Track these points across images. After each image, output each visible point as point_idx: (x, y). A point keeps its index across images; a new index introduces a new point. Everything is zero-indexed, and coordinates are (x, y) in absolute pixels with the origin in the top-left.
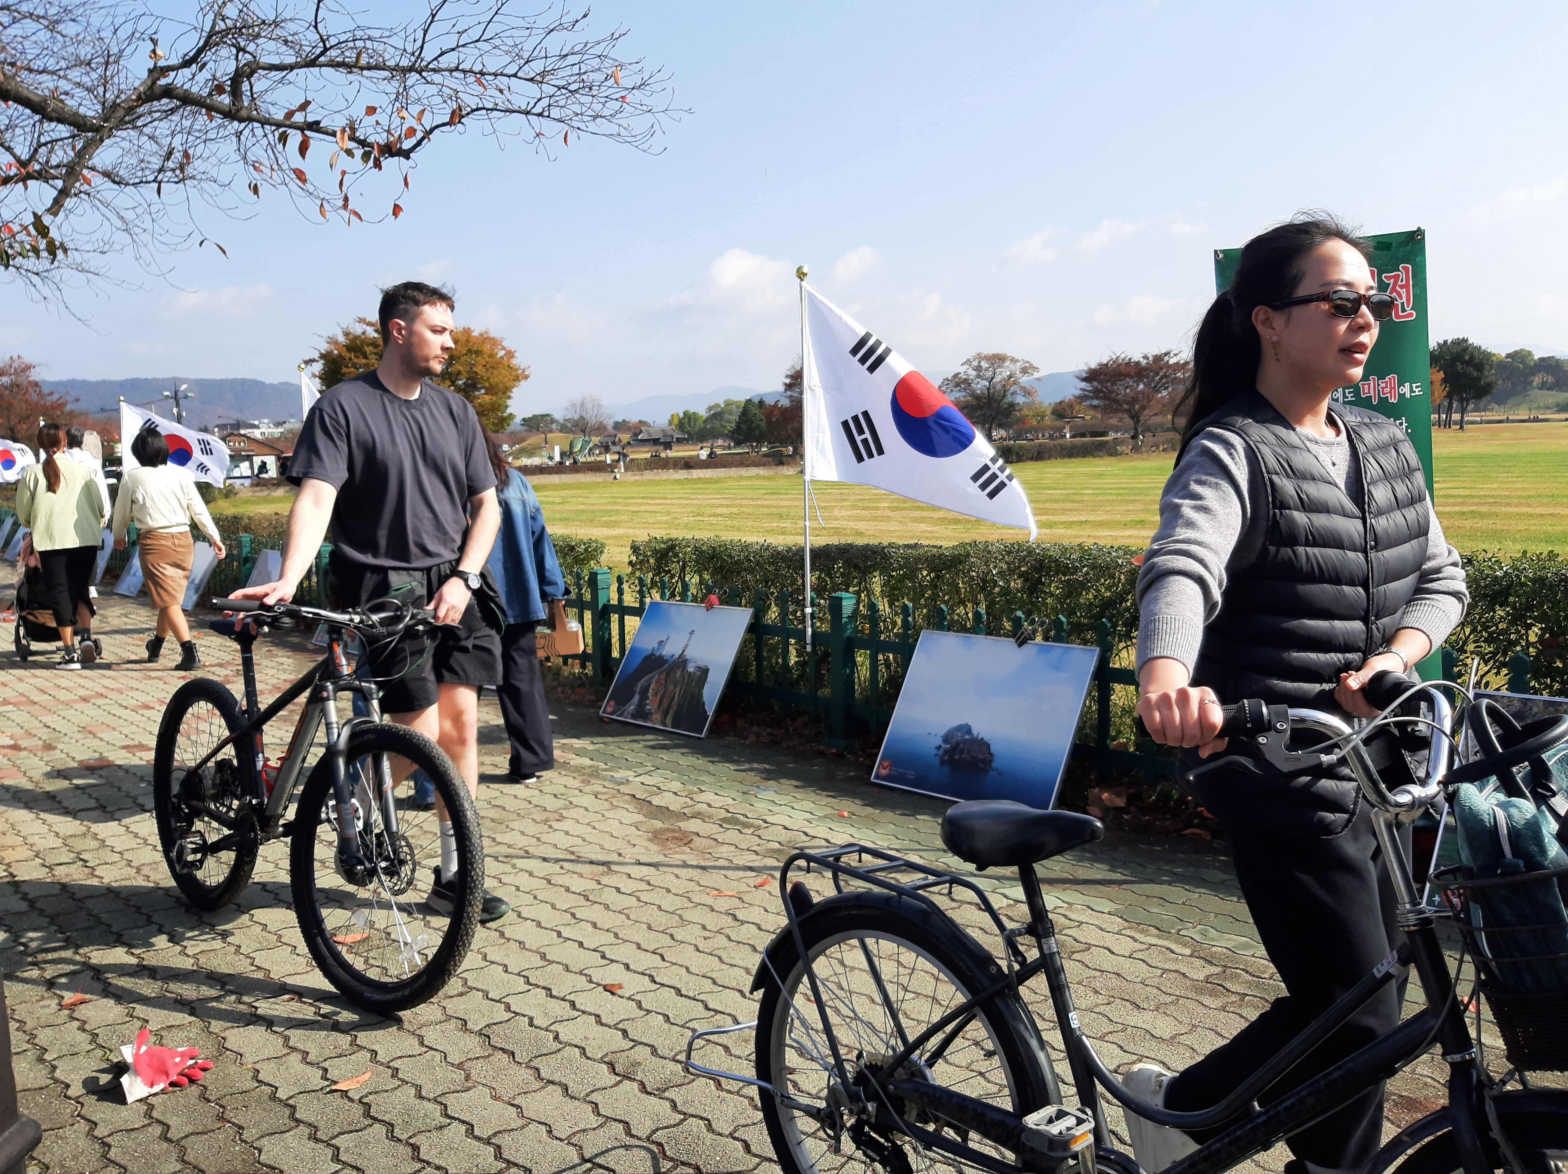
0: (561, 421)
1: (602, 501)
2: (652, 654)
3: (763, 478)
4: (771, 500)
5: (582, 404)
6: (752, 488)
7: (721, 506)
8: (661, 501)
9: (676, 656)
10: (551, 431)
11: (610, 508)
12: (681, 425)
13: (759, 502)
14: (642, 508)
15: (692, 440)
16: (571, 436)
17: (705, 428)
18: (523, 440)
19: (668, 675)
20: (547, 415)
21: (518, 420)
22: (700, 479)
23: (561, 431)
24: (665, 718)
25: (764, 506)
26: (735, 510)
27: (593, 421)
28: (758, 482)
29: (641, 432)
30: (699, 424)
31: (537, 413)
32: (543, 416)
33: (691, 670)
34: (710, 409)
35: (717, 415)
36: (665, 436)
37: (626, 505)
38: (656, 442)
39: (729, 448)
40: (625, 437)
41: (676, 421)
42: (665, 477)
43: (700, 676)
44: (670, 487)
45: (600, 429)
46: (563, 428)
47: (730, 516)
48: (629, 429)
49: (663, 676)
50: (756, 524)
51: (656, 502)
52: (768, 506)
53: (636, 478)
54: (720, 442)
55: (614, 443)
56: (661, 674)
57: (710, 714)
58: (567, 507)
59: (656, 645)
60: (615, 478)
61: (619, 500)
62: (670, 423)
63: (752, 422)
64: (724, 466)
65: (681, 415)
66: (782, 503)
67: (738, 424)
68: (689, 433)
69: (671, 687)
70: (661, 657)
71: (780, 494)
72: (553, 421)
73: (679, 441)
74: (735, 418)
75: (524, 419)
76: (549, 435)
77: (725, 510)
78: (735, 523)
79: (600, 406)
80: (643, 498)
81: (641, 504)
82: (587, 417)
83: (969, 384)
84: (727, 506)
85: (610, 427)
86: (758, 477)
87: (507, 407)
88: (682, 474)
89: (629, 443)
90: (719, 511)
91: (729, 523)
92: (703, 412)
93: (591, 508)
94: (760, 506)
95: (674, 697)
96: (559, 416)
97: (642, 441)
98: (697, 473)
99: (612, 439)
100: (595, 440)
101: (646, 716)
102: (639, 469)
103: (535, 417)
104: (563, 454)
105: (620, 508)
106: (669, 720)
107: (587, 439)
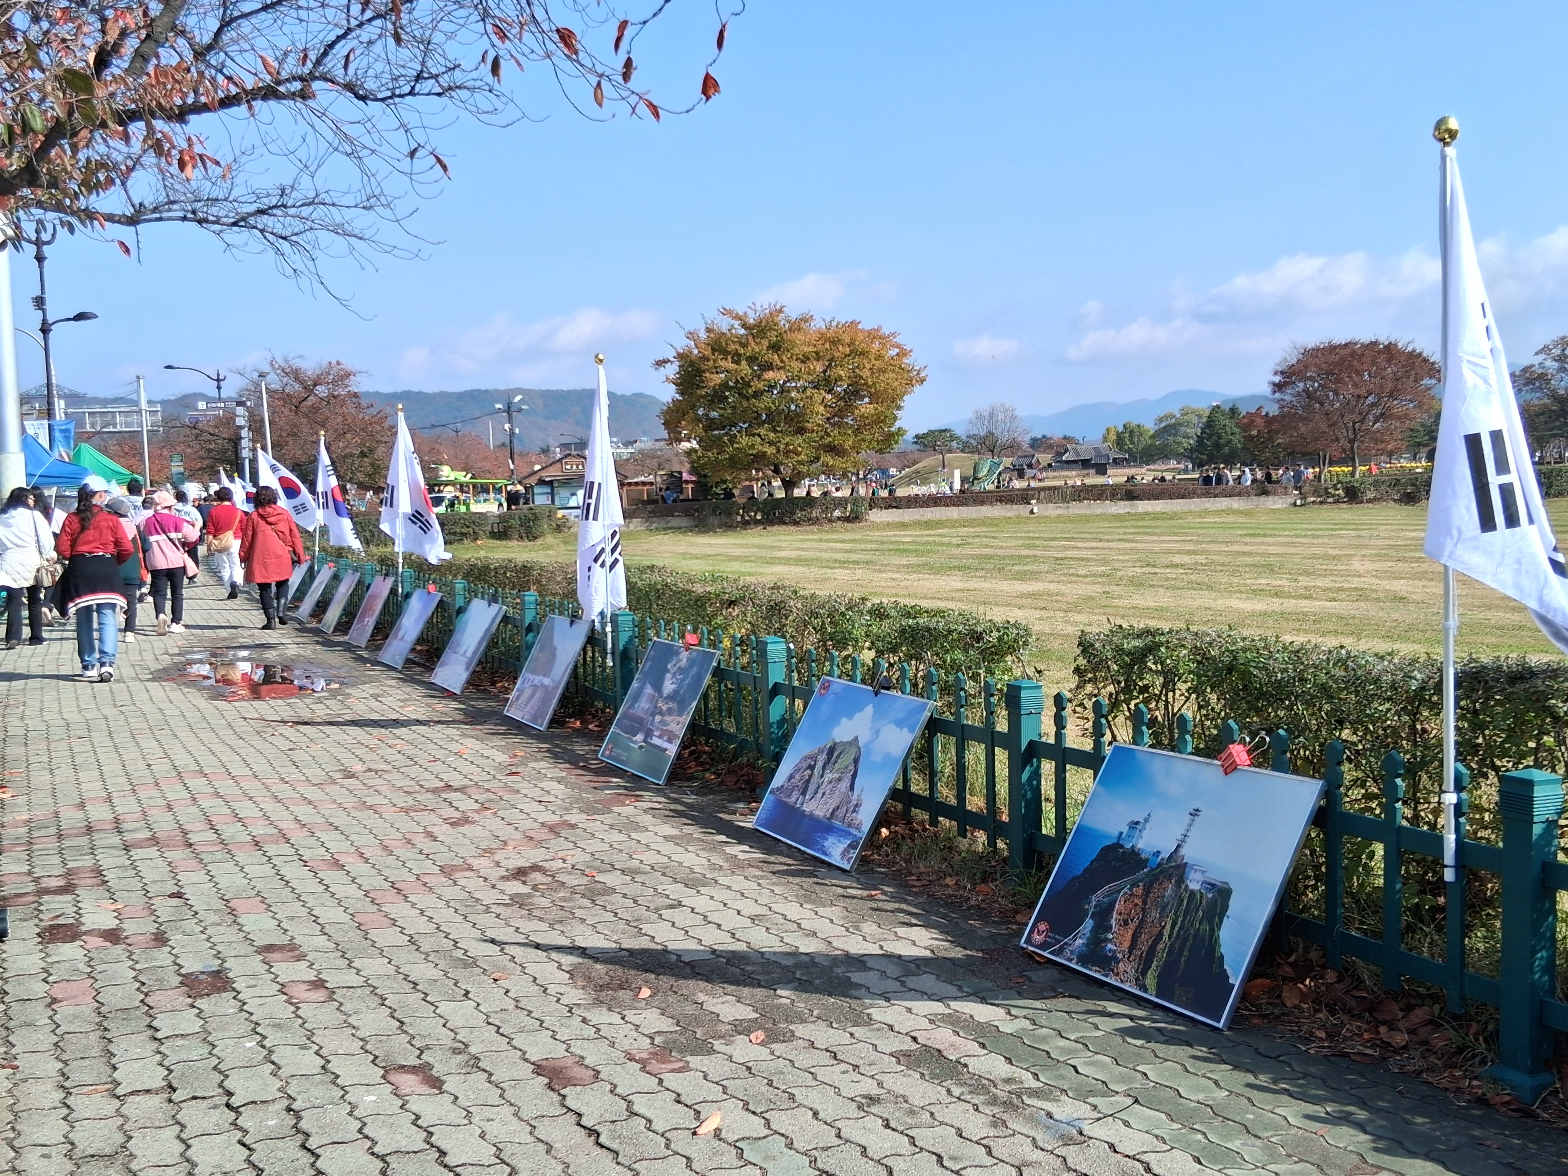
0: (964, 438)
1: (1014, 543)
2: (1117, 846)
3: (1238, 512)
4: (1251, 544)
5: (991, 415)
6: (1224, 527)
7: (1179, 552)
8: (1094, 544)
9: (1165, 855)
10: (950, 451)
11: (1025, 552)
12: (1120, 441)
13: (1236, 548)
14: (1069, 554)
15: (1135, 461)
16: (976, 457)
17: (1152, 445)
18: (915, 463)
19: (1147, 891)
20: (945, 431)
21: (909, 436)
22: (1147, 514)
23: (962, 451)
24: (1144, 973)
25: (1244, 554)
26: (1201, 559)
27: (1003, 437)
28: (1230, 519)
29: (1066, 451)
30: (1146, 441)
31: (933, 428)
32: (941, 431)
33: (1194, 886)
34: (1161, 420)
35: (1169, 429)
36: (1098, 454)
37: (1045, 548)
38: (1085, 464)
39: (1186, 471)
40: (1045, 458)
41: (1113, 437)
42: (1098, 512)
43: (1214, 901)
44: (1106, 524)
45: (1012, 447)
46: (966, 447)
47: (1195, 568)
48: (1050, 447)
49: (1139, 891)
50: (1235, 580)
51: (1087, 544)
52: (1249, 554)
53: (1060, 511)
54: (1173, 464)
55: (1030, 466)
56: (1135, 885)
57: (1236, 980)
58: (968, 551)
59: (1125, 829)
60: (1032, 512)
61: (1037, 542)
62: (1105, 439)
63: (1220, 437)
64: (1183, 497)
65: (1121, 429)
66: (1271, 550)
67: (1200, 439)
68: (1129, 451)
69: (1155, 914)
70: (1134, 853)
71: (1265, 536)
72: (953, 438)
73: (1117, 462)
74: (1194, 431)
75: (917, 436)
76: (947, 456)
77: (1186, 559)
78: (1202, 577)
79: (1014, 418)
80: (1067, 539)
81: (1066, 548)
82: (997, 433)
83: (1548, 382)
84: (1188, 553)
85: (1025, 445)
86: (1230, 511)
87: (895, 419)
88: (1122, 507)
89: (1050, 465)
90: (1178, 559)
91: (1193, 577)
92: (1150, 426)
93: (1000, 552)
94: (1239, 554)
95: (1161, 934)
96: (961, 431)
97: (1067, 462)
98: (1143, 506)
99: (1027, 461)
100: (1007, 462)
101: (1107, 962)
102: (1064, 500)
103: (931, 432)
104: (964, 480)
105: (1038, 553)
106: (1151, 980)
107: (996, 460)
